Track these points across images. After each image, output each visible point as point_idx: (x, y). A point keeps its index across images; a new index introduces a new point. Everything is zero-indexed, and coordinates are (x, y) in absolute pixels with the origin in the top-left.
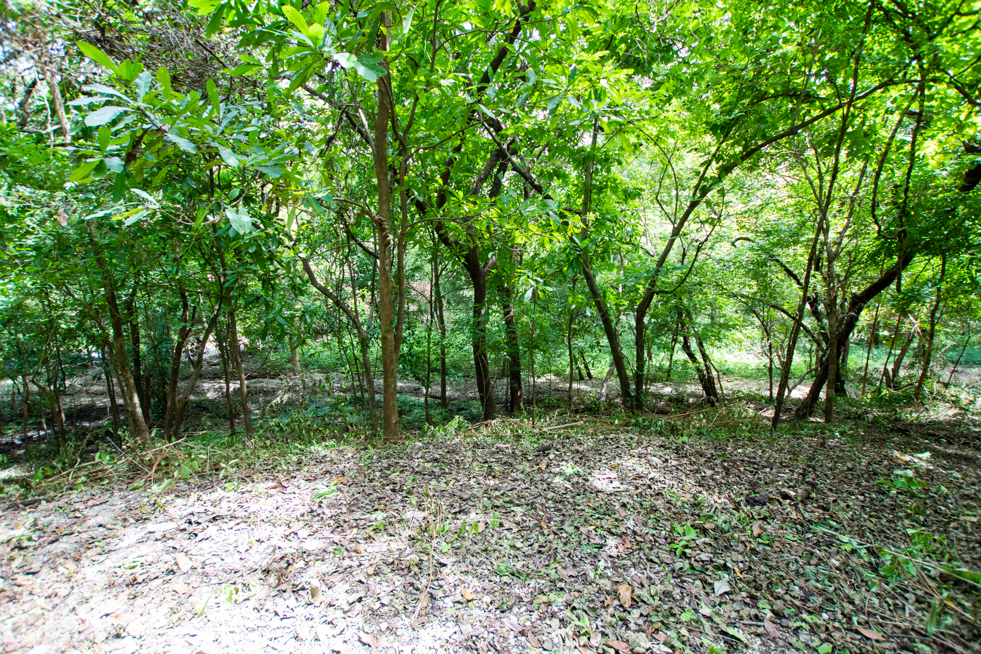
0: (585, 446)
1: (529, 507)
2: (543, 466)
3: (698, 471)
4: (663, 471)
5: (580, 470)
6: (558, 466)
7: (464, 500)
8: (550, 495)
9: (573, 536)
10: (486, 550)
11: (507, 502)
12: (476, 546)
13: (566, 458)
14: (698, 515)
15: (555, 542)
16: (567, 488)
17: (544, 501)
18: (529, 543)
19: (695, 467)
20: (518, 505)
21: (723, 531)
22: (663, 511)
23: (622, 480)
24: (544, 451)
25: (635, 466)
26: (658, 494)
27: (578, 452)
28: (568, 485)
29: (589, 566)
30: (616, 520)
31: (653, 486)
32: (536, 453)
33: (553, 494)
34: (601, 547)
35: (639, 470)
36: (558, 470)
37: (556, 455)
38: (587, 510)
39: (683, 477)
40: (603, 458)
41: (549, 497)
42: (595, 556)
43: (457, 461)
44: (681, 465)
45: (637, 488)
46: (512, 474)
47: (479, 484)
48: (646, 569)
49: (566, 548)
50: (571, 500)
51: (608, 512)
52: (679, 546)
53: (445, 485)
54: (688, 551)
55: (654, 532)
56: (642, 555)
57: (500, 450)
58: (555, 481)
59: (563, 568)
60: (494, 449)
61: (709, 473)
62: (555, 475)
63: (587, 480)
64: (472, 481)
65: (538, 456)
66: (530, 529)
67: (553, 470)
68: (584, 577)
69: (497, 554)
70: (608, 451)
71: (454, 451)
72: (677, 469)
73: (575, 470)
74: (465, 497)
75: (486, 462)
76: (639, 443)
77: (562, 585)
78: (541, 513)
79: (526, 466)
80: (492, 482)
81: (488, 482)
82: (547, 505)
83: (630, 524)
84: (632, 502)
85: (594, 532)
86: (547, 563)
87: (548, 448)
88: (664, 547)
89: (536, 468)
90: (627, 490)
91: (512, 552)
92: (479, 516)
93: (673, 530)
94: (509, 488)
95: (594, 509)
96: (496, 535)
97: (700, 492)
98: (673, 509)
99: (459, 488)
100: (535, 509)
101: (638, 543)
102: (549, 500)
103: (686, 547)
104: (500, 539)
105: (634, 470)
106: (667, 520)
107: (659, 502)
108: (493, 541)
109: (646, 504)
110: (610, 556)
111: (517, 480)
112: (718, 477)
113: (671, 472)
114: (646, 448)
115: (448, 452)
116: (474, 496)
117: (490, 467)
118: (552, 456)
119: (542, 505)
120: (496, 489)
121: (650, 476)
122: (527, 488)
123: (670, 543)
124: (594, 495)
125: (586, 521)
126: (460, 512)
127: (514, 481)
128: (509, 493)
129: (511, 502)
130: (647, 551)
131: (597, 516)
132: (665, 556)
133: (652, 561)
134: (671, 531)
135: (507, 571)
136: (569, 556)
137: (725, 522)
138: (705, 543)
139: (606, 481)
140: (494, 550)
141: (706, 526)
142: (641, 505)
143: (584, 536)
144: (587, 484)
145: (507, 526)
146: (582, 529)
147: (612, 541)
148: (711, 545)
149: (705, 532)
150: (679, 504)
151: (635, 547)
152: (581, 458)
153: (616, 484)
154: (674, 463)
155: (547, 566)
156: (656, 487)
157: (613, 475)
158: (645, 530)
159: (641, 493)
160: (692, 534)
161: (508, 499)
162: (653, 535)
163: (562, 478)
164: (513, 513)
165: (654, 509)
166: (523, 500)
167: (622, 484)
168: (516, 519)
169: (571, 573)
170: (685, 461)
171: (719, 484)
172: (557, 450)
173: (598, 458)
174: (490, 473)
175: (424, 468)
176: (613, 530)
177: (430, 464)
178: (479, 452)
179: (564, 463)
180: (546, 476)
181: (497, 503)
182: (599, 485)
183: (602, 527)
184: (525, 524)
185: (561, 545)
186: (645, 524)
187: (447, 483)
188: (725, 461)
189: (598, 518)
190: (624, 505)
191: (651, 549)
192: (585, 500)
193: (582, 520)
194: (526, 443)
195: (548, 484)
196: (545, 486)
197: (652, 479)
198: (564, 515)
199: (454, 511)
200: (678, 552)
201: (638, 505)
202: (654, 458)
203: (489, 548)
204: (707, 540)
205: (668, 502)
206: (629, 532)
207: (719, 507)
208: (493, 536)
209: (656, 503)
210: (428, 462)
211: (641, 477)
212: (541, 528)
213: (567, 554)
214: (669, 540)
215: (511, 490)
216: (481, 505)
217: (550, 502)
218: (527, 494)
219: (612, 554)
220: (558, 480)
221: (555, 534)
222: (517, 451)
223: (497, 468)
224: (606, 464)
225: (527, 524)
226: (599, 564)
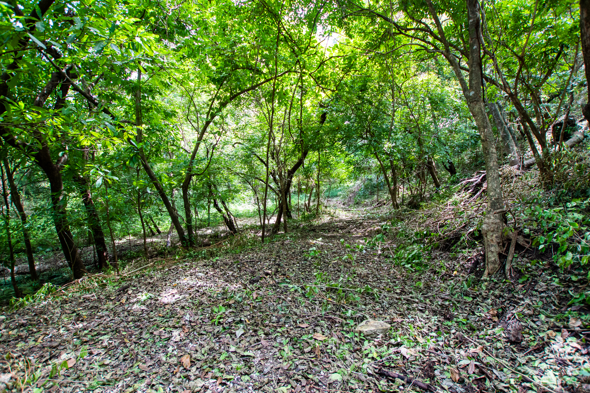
0: (155, 278)
1: (114, 332)
2: (124, 301)
3: (225, 274)
4: (205, 279)
5: (151, 295)
6: (136, 297)
7: (54, 348)
8: (130, 318)
9: (149, 339)
10: (78, 378)
11: (95, 335)
12: (69, 378)
13: (141, 290)
14: (226, 298)
15: (136, 348)
16: (143, 310)
17: (126, 324)
18: (116, 357)
19: (223, 272)
20: (105, 334)
21: (239, 302)
22: (206, 303)
23: (181, 293)
24: (124, 290)
25: (188, 282)
26: (203, 294)
27: (150, 283)
28: (143, 307)
29: (162, 354)
30: (178, 318)
31: (200, 290)
32: (118, 293)
33: (132, 317)
34: (169, 339)
35: (191, 283)
36: (135, 300)
37: (134, 290)
38: (158, 319)
39: (217, 280)
40: (167, 282)
41: (129, 320)
42: (165, 346)
43: (46, 320)
44: (215, 273)
45: (190, 294)
46: (99, 314)
47: (68, 330)
48: (198, 341)
49: (145, 349)
50: (147, 317)
51: (173, 314)
52: (216, 320)
53: (34, 343)
54: (221, 320)
55: (202, 317)
56: (195, 333)
57: (86, 299)
58: (133, 308)
59: (144, 363)
60: (81, 301)
61: (231, 273)
62: (134, 304)
63: (158, 300)
64: (61, 331)
65: (119, 294)
66: (116, 348)
67: (132, 301)
68: (159, 362)
69: (89, 376)
70: (171, 277)
71: (41, 313)
72: (214, 276)
73: (148, 296)
74: (55, 344)
75: (74, 312)
76: (191, 267)
77: (144, 374)
78: (124, 333)
79: (110, 305)
80: (81, 325)
81: (77, 326)
82: (128, 326)
83: (187, 317)
84: (187, 304)
85: (164, 331)
86: (131, 365)
87: (127, 287)
88: (208, 323)
89: (118, 303)
90: (184, 298)
91: (102, 369)
92: (69, 355)
93: (213, 311)
94: (96, 325)
95: (163, 317)
96: (87, 363)
97: (227, 285)
98: (212, 300)
99: (49, 339)
100: (119, 332)
101: (192, 327)
102: (129, 322)
103: (220, 318)
104: (91, 364)
105: (188, 284)
106: (209, 307)
107: (204, 298)
108: (84, 368)
109: (197, 302)
110: (176, 342)
111: (103, 317)
112: (235, 274)
113: (210, 279)
114: (195, 269)
115: (36, 315)
116: (64, 341)
117: (78, 314)
118: (130, 292)
119: (125, 327)
120: (85, 329)
121: (198, 285)
122: (112, 320)
123: (211, 320)
124: (163, 308)
125: (158, 326)
126: (50, 359)
127: (100, 318)
128: (97, 328)
129: (99, 334)
130: (198, 329)
131: (165, 320)
132: (209, 328)
133: (202, 334)
134: (212, 313)
135: (98, 384)
136: (147, 354)
137: (240, 297)
138: (230, 312)
139: (171, 296)
140: (86, 374)
141: (230, 303)
142: (193, 303)
143: (157, 337)
144: (157, 302)
145: (95, 353)
146: (155, 333)
147: (176, 333)
148: (233, 312)
149: (229, 306)
150: (215, 295)
151: (191, 330)
152: (152, 287)
153: (177, 296)
154: (212, 273)
155: (132, 366)
156: (202, 290)
157: (175, 291)
158: (196, 318)
159: (193, 297)
160: (223, 310)
161: (95, 333)
162: (201, 319)
163: (139, 304)
164: (100, 342)
165: (201, 303)
166: (109, 329)
167: (181, 295)
168: (104, 344)
169: (149, 364)
170: (217, 270)
171: (236, 278)
172: (134, 287)
173: (164, 283)
174: (79, 318)
175: (9, 336)
176: (177, 325)
177: (16, 330)
178: (67, 306)
179: (140, 294)
180: (126, 306)
181: (85, 339)
182: (165, 300)
183: (169, 326)
184: (111, 346)
185: (141, 349)
186: (196, 314)
187: (36, 341)
188: (238, 264)
189: (166, 321)
190: (183, 308)
191: (200, 328)
192: (156, 313)
193: (155, 326)
194: (109, 288)
195: (128, 312)
196: (126, 313)
197: (199, 286)
198: (141, 328)
199: (44, 360)
200: (216, 323)
201: (191, 305)
202: (200, 274)
203: (82, 375)
204: (231, 310)
205: (209, 297)
206: (187, 323)
207: (236, 290)
208: (84, 364)
209: (202, 299)
210: (13, 329)
211: (192, 287)
212: (125, 343)
213: (145, 353)
214: (211, 318)
215: (98, 325)
216: (71, 346)
217: (131, 323)
218: (112, 324)
219: (177, 340)
220: (136, 306)
221: (135, 343)
222: (101, 296)
223: (84, 314)
224: (170, 285)
225: (113, 344)
226: (169, 350)
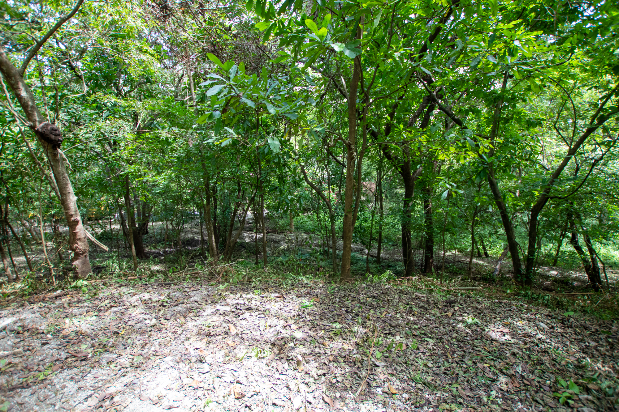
0: (483, 305)
1: (438, 341)
2: (450, 315)
3: (582, 341)
4: (549, 334)
5: (478, 322)
6: (461, 316)
7: (392, 327)
8: (455, 335)
9: (471, 368)
10: (406, 363)
11: (422, 334)
12: (399, 359)
13: (468, 312)
14: (582, 376)
15: (457, 369)
16: (467, 333)
17: (450, 339)
18: (437, 365)
19: (580, 337)
20: (430, 338)
21: (606, 394)
22: (548, 365)
23: (513, 335)
24: (450, 304)
25: (525, 327)
26: (544, 352)
27: (477, 308)
28: (468, 330)
29: (483, 392)
30: (507, 364)
31: (540, 345)
32: (445, 304)
33: (456, 335)
34: (494, 381)
35: (529, 330)
36: (461, 318)
37: (460, 308)
38: (483, 351)
39: (568, 343)
40: (498, 316)
41: (453, 336)
42: (488, 386)
43: (388, 300)
44: (566, 334)
45: (526, 344)
46: (427, 316)
47: (403, 318)
48: (531, 406)
49: (466, 375)
50: (471, 342)
51: (500, 356)
52: (562, 397)
53: (380, 314)
54: (570, 402)
55: (540, 380)
56: (528, 394)
57: (418, 298)
58: (458, 326)
59: (462, 388)
60: (414, 296)
61: (593, 344)
62: (459, 322)
63: (484, 330)
64: (398, 315)
65: (446, 306)
66: (439, 356)
67: (457, 318)
68: (478, 399)
69: (414, 367)
70: (502, 312)
71: (386, 293)
72: (562, 336)
73: (474, 321)
74: (393, 324)
75: (408, 304)
76: (528, 310)
77: (462, 401)
78: (447, 346)
79: (437, 312)
80: (412, 318)
81: (409, 317)
82: (452, 342)
83: (519, 369)
84: (521, 353)
85: (488, 369)
86: (450, 382)
87: (454, 302)
88: (548, 394)
89: (444, 314)
90: (517, 344)
91: (425, 369)
92: (402, 339)
93: (556, 382)
94: (424, 324)
95: (489, 352)
96: (413, 354)
97: (584, 358)
98: (558, 366)
99: (389, 318)
100: (443, 343)
101: (525, 385)
102: (453, 338)
103: (569, 398)
104: (416, 358)
105: (524, 330)
106: (552, 373)
107: (545, 358)
108: (411, 358)
109: (534, 357)
110: (501, 390)
111: (430, 320)
112: (602, 349)
113: (557, 337)
114: (535, 315)
115: (383, 293)
116: (399, 325)
117: (411, 308)
118: (456, 308)
119: (448, 341)
120: (415, 324)
121: (538, 337)
122: (437, 327)
123: (553, 392)
124: (489, 342)
125: (482, 359)
126: (389, 334)
127: (427, 320)
128: (424, 328)
129: (425, 334)
130: (533, 393)
131: (491, 357)
132: (549, 401)
133: (537, 401)
134: (555, 383)
135: (421, 381)
136: (467, 381)
137: (609, 387)
138: (587, 399)
139: (500, 333)
140: (412, 365)
141: (590, 386)
142: (529, 357)
143: (480, 370)
144: (483, 332)
145: (421, 350)
146: (478, 364)
147: (503, 379)
148: (593, 402)
149: (588, 391)
150: (563, 363)
151: (522, 388)
152: (479, 313)
153: (508, 337)
154: (559, 330)
155: (450, 384)
156: (543, 346)
157: (506, 330)
158: (531, 377)
159: (529, 348)
160: (576, 390)
161: (423, 332)
162: (539, 382)
163: (464, 325)
164: (426, 342)
165: (540, 363)
166: (434, 335)
167: (513, 338)
168: (429, 346)
169: (468, 394)
170: (570, 330)
171: (603, 356)
172: (461, 305)
173: (493, 315)
174: (410, 311)
175: (367, 301)
176: (505, 371)
177: (371, 299)
178: (403, 296)
179: (466, 314)
180: (452, 321)
181: (415, 333)
182: (493, 335)
183: (495, 367)
184: (434, 352)
185: (462, 373)
186: (532, 372)
187: (381, 313)
188: (609, 337)
189: (492, 359)
190: (514, 354)
191: (536, 392)
192: (481, 344)
193: (479, 358)
194: (436, 296)
195: (453, 327)
196: (451, 328)
197: (539, 339)
198: (464, 351)
199: (385, 332)
200: (561, 400)
201: (526, 357)
202: (542, 324)
203: (409, 362)
204: (590, 397)
205: (553, 360)
206: (517, 375)
207: (603, 374)
208: (411, 354)
209: (543, 358)
210: (369, 297)
211: (530, 336)
212: (447, 357)
213: (466, 379)
214: (553, 389)
215: (426, 326)
216: (404, 332)
217: (454, 340)
218: (437, 331)
219: (503, 388)
220: (460, 325)
221: (457, 363)
222: (430, 300)
223: (415, 309)
224: (500, 321)
225: (436, 352)
226: (492, 393)
